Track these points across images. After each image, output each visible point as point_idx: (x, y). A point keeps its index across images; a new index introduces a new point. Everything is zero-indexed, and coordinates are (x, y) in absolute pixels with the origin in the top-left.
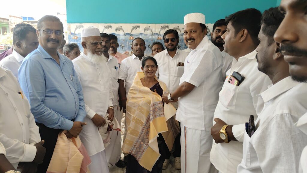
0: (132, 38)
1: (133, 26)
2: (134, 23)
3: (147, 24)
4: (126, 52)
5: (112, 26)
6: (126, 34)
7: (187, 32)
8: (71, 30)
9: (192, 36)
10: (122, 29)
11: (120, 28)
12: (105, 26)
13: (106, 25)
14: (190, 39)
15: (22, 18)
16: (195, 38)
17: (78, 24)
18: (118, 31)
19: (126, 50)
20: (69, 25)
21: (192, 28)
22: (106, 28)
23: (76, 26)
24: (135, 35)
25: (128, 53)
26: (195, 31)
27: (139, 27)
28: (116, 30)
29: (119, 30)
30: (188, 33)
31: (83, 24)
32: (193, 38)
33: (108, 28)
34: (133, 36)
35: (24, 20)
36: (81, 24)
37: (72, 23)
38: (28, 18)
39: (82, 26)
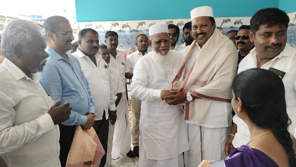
1: (139, 23)
2: (140, 20)
4: (133, 48)
5: (119, 23)
6: (133, 30)
7: (198, 27)
9: (203, 31)
10: (128, 26)
11: (127, 25)
12: (112, 24)
13: (113, 22)
14: (201, 34)
15: (31, 17)
16: (206, 32)
18: (124, 28)
19: (132, 46)
20: (79, 24)
21: (203, 22)
22: (113, 25)
25: (135, 48)
26: (206, 25)
28: (123, 27)
29: (126, 27)
32: (204, 32)
33: (115, 26)
35: (33, 18)
36: (90, 23)
37: (81, 21)
38: (37, 16)
39: (91, 25)
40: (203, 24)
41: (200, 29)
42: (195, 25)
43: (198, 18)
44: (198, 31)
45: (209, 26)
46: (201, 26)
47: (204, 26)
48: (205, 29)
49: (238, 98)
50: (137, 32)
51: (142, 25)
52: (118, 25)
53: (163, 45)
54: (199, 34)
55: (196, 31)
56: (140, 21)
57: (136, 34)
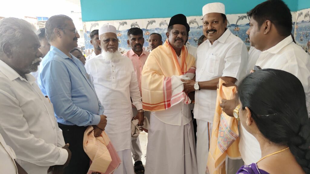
0: (147, 33)
1: (148, 21)
2: (149, 18)
3: (162, 18)
7: (208, 23)
8: (86, 28)
9: (213, 27)
10: (137, 25)
11: (136, 23)
12: (120, 23)
13: (121, 21)
14: (212, 30)
15: (37, 18)
16: (217, 29)
17: (93, 22)
20: (84, 23)
21: (214, 18)
23: (92, 24)
24: (150, 30)
26: (217, 22)
27: (154, 21)
28: (132, 26)
29: (134, 26)
30: (210, 24)
31: (98, 22)
32: (214, 29)
33: (123, 25)
34: (149, 32)
35: (39, 20)
36: (96, 22)
37: (87, 21)
38: (43, 18)
39: (98, 24)
40: (214, 20)
41: (211, 26)
42: (206, 21)
43: (209, 14)
44: (209, 27)
45: (220, 22)
46: (212, 22)
47: (216, 22)
48: (216, 26)
49: (246, 108)
50: (146, 31)
51: (152, 24)
52: (127, 25)
53: (111, 43)
54: (210, 31)
55: (207, 27)
56: (150, 20)
57: (146, 33)
